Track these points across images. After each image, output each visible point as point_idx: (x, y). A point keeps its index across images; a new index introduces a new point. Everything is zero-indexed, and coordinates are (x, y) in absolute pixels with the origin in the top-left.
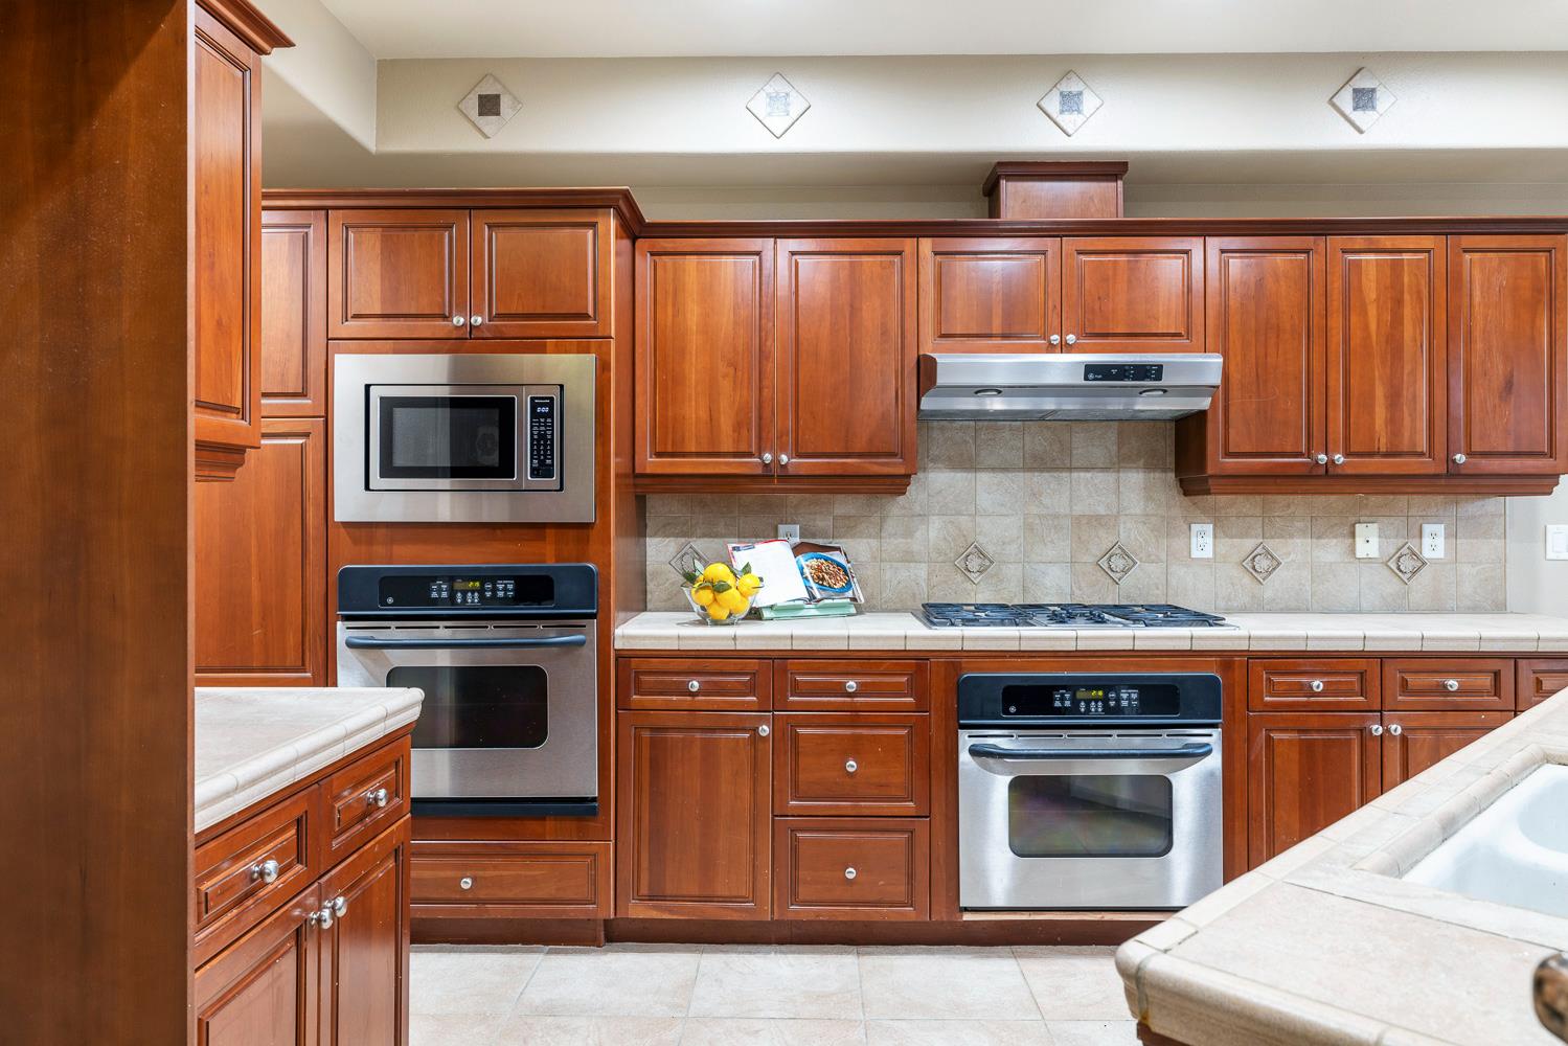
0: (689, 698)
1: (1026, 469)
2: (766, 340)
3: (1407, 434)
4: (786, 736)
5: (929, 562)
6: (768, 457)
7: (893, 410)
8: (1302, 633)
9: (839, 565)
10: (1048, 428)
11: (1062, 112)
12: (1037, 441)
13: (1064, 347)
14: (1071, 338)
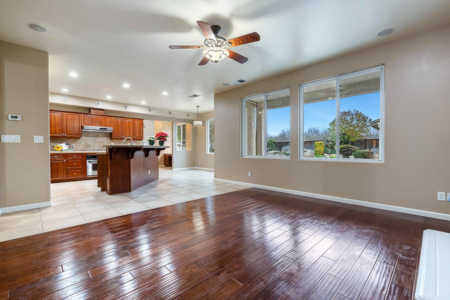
0: (55, 158)
1: (94, 137)
2: (63, 123)
3: (130, 135)
4: (67, 162)
5: (82, 146)
6: (63, 135)
7: (78, 131)
9: (71, 146)
11: (97, 104)
12: (95, 134)
13: (98, 126)
14: (98, 125)
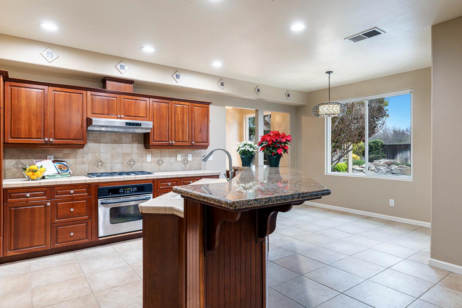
0: (26, 198)
1: (111, 143)
2: (46, 111)
3: (185, 138)
4: (55, 206)
5: (89, 164)
6: (46, 139)
7: (80, 129)
8: (167, 175)
9: (65, 165)
10: (117, 134)
11: (120, 69)
12: (114, 137)
13: (121, 118)
14: (122, 116)
